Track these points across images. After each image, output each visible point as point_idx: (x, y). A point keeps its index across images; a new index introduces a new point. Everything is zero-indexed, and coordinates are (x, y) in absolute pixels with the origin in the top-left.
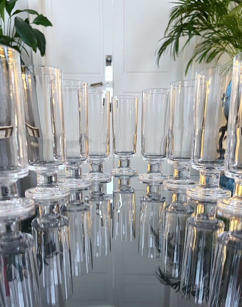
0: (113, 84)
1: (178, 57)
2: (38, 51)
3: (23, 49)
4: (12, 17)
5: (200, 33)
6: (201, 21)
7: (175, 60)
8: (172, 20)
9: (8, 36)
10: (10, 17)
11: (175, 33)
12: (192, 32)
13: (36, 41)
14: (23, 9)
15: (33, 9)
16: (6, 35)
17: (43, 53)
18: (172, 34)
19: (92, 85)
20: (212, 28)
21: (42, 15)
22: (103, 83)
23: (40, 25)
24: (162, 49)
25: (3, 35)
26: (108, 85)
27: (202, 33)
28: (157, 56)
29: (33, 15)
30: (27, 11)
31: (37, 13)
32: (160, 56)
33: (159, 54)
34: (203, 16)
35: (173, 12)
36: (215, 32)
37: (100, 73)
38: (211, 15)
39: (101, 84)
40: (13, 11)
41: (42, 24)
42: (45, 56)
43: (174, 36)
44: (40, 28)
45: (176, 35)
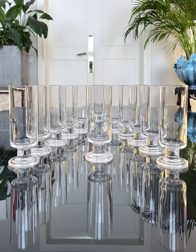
0: (94, 54)
1: (138, 38)
2: (43, 35)
3: (32, 33)
4: (26, 15)
5: (153, 23)
6: (152, 16)
7: (136, 40)
8: (133, 15)
9: (23, 26)
10: (25, 15)
11: (136, 23)
12: (147, 22)
13: (42, 30)
14: (34, 10)
15: (40, 10)
16: (21, 25)
17: (45, 37)
18: (134, 24)
19: (79, 55)
20: (160, 20)
21: (46, 14)
22: (87, 53)
23: (45, 19)
24: (128, 32)
25: (19, 25)
26: (90, 54)
27: (154, 23)
28: (124, 37)
29: (40, 13)
30: (37, 11)
31: (43, 12)
32: (126, 36)
33: (125, 36)
34: (153, 13)
35: (134, 9)
36: (163, 23)
37: (84, 47)
38: (158, 13)
39: (85, 54)
40: (27, 11)
41: (46, 19)
42: (47, 38)
43: (135, 25)
44: (45, 21)
45: (136, 24)
